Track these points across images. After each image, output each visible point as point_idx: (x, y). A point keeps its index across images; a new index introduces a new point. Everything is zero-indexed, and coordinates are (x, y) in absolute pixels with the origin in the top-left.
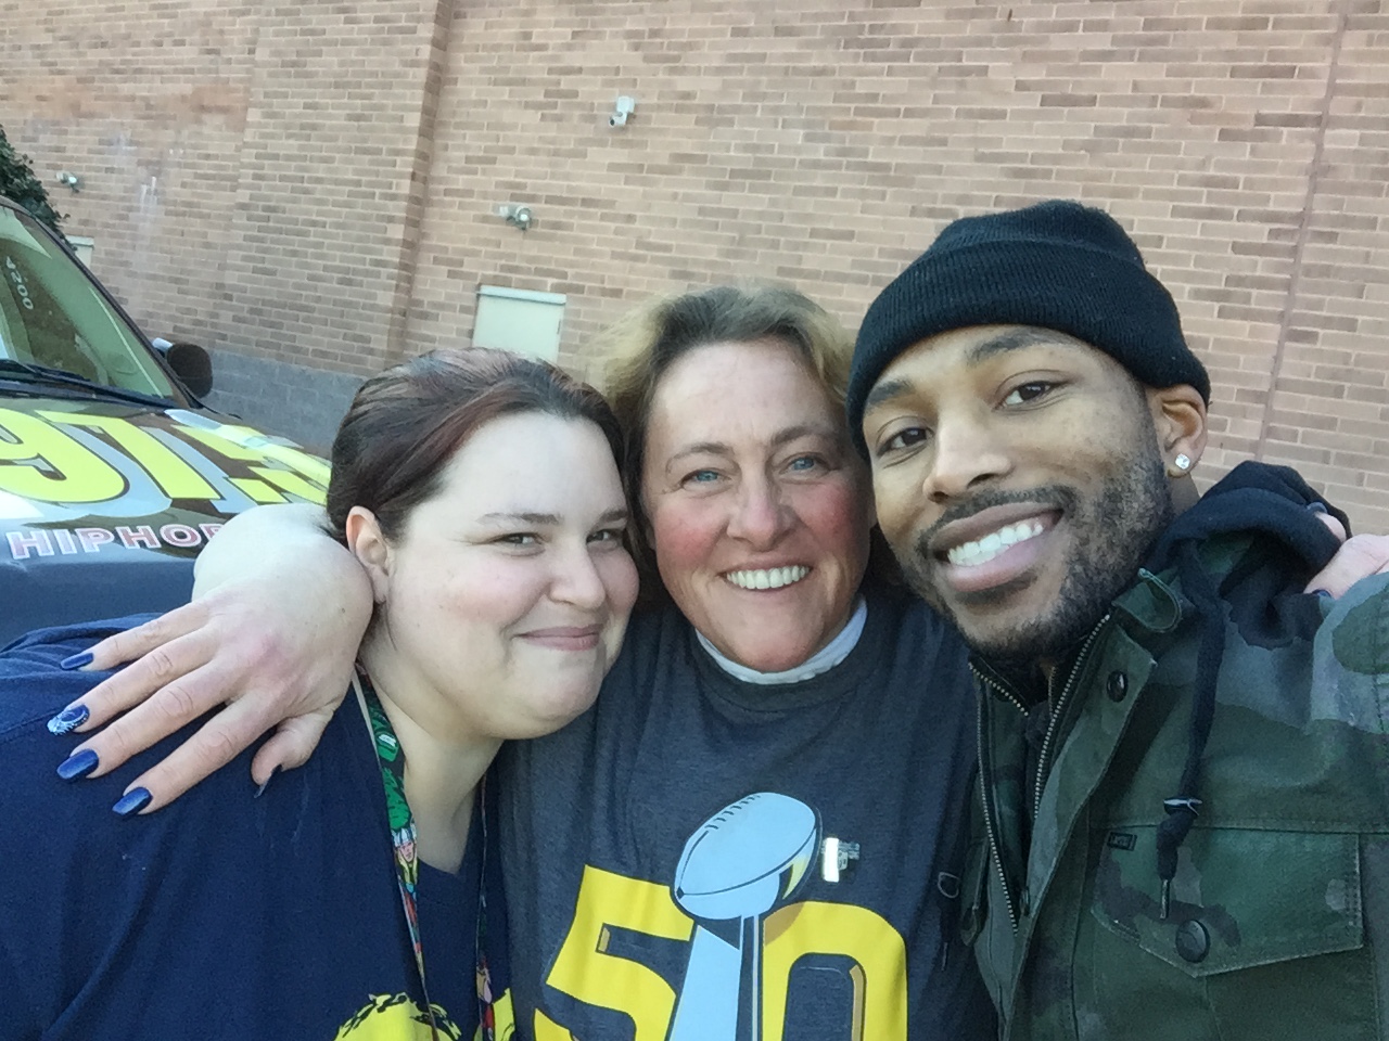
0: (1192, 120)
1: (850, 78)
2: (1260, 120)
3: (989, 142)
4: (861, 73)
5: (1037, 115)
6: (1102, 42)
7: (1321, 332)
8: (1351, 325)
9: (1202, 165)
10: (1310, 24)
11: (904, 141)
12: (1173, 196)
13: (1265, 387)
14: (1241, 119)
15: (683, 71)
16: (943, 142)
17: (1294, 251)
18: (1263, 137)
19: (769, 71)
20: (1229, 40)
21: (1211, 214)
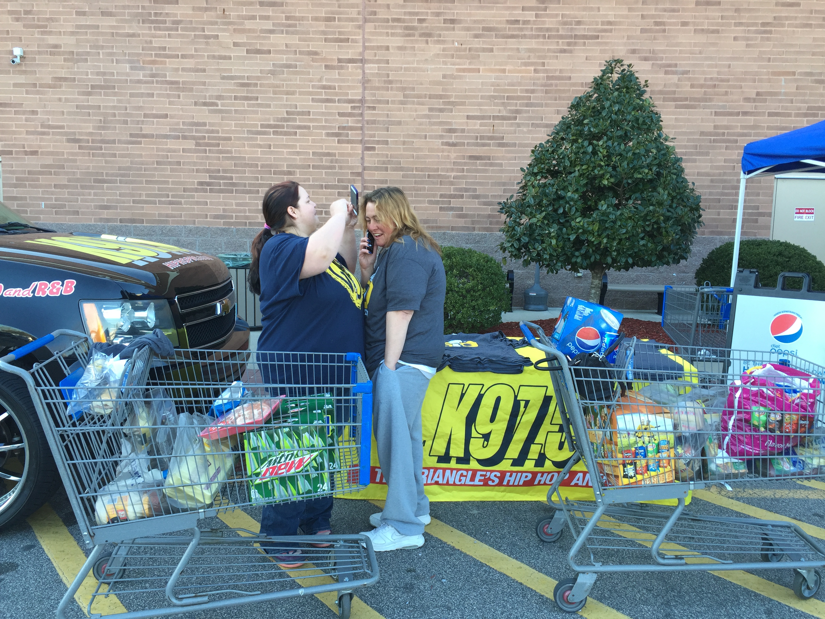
0: (313, 60)
1: (149, 39)
2: (340, 60)
3: (225, 70)
4: (154, 36)
5: (244, 58)
6: (268, 25)
7: (377, 146)
8: (386, 143)
9: (320, 80)
10: (352, 20)
11: (183, 70)
12: (310, 93)
13: (360, 170)
14: (332, 60)
15: (50, 33)
16: (204, 71)
17: (361, 115)
18: (341, 68)
19: (103, 34)
20: (322, 26)
21: (328, 101)
